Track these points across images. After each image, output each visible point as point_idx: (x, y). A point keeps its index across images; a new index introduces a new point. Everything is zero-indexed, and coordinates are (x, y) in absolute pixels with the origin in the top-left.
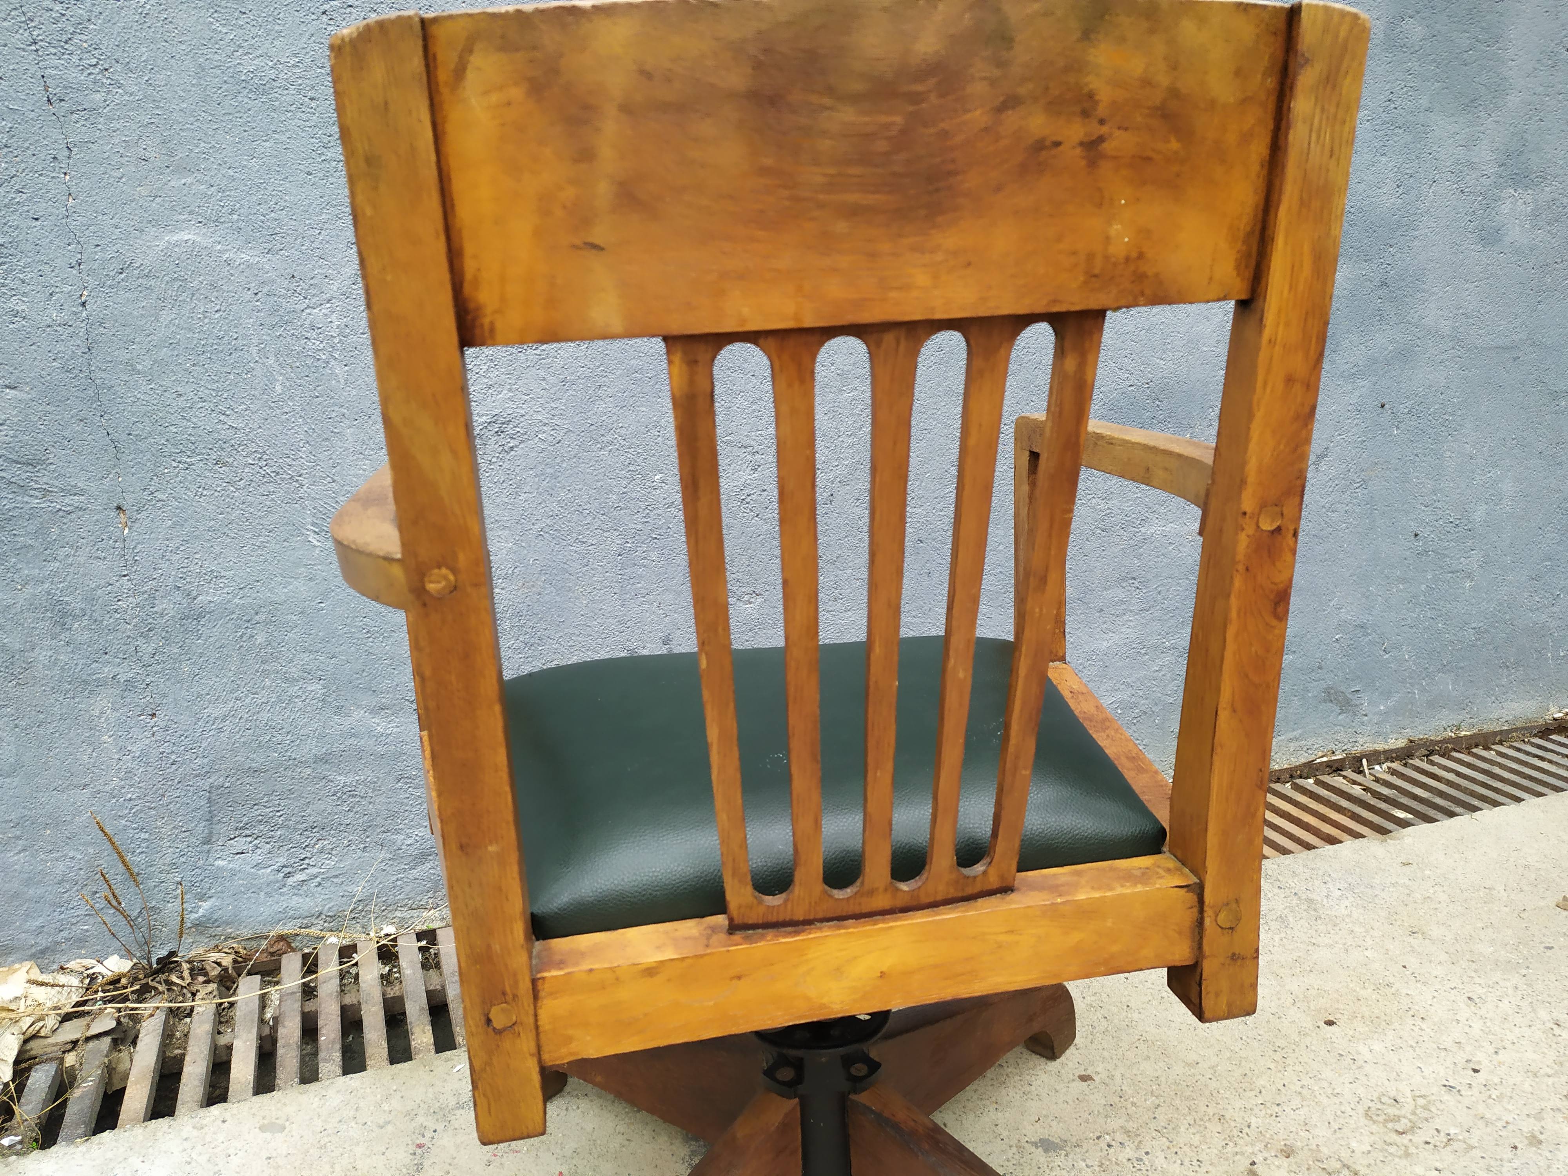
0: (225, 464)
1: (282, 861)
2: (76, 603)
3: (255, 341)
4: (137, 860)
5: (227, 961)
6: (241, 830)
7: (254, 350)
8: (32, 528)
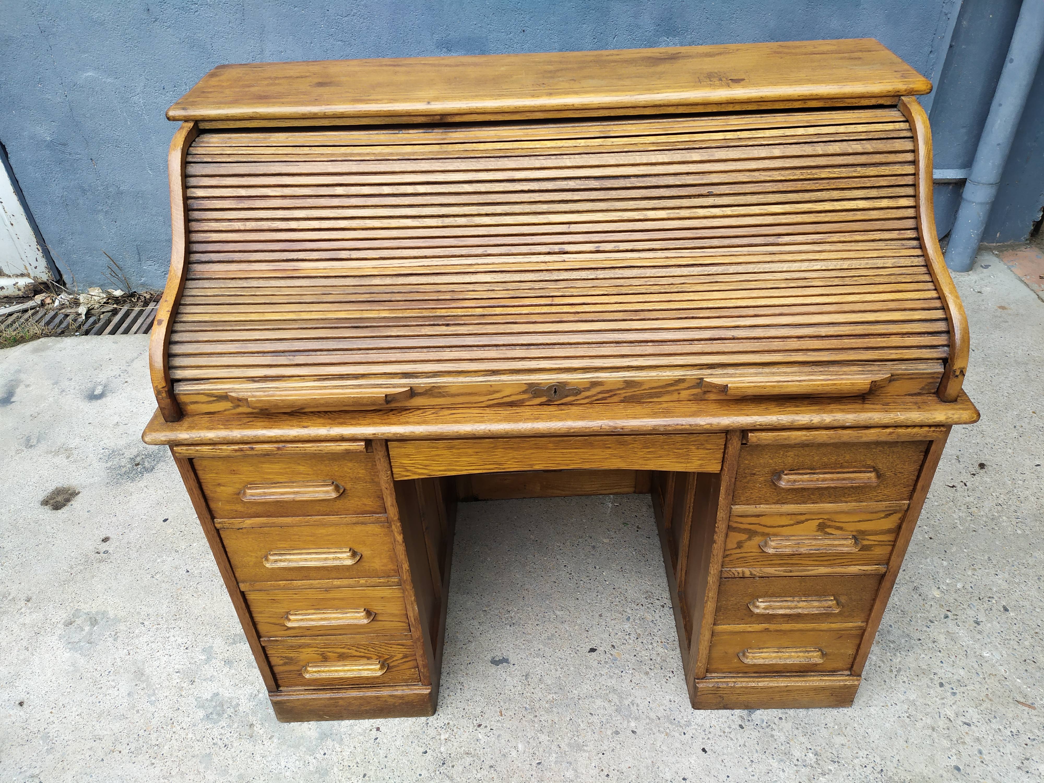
0: (118, 147)
1: (163, 270)
2: (87, 187)
3: (118, 108)
4: (120, 263)
5: (148, 296)
6: (149, 259)
7: (119, 111)
8: (69, 164)
